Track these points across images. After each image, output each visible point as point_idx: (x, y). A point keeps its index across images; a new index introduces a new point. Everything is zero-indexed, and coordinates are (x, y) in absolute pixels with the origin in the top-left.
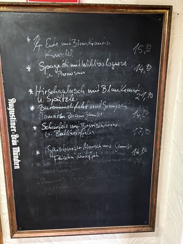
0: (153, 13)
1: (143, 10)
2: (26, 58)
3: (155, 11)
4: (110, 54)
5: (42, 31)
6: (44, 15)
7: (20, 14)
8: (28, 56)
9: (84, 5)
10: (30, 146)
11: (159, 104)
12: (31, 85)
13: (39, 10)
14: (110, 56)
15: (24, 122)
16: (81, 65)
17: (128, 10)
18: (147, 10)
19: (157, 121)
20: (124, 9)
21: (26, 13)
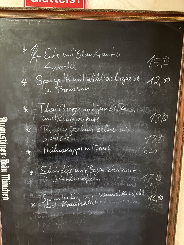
0: (172, 20)
1: (160, 18)
2: (21, 71)
3: (174, 18)
4: (120, 68)
5: (40, 40)
6: (43, 22)
7: (15, 20)
8: (24, 68)
9: (90, 11)
10: (23, 174)
11: (178, 127)
12: (26, 102)
13: (37, 16)
14: (120, 69)
15: (16, 145)
16: (86, 80)
17: (142, 17)
18: (164, 18)
19: (175, 148)
20: (137, 15)
21: (23, 20)
